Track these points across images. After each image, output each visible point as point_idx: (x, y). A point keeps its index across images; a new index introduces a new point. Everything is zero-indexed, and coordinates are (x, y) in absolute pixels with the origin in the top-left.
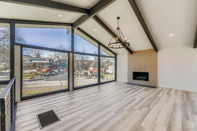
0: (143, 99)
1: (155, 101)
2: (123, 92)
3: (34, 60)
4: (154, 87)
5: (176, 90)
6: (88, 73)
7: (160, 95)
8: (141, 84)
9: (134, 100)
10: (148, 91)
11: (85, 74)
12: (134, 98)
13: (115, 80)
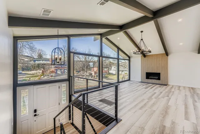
0: (161, 93)
1: (171, 94)
2: (143, 88)
3: (37, 61)
4: (166, 85)
5: (184, 87)
6: (92, 74)
7: (173, 90)
8: (153, 82)
9: (155, 93)
10: (162, 88)
11: (90, 74)
12: (154, 92)
13: (129, 80)
